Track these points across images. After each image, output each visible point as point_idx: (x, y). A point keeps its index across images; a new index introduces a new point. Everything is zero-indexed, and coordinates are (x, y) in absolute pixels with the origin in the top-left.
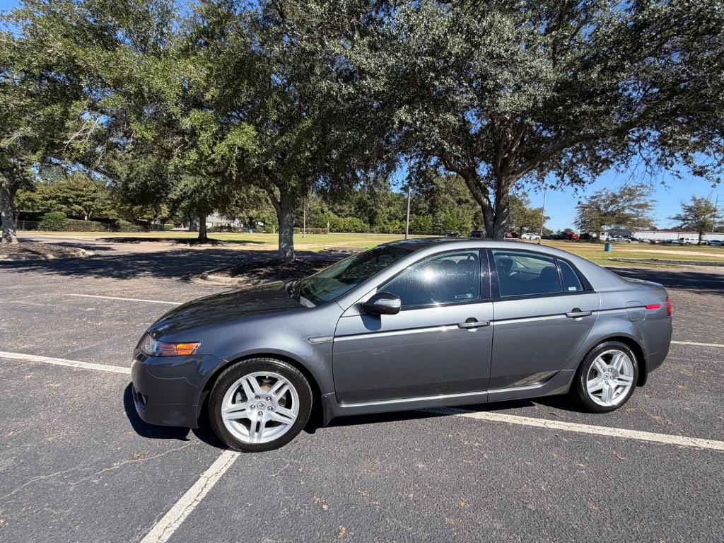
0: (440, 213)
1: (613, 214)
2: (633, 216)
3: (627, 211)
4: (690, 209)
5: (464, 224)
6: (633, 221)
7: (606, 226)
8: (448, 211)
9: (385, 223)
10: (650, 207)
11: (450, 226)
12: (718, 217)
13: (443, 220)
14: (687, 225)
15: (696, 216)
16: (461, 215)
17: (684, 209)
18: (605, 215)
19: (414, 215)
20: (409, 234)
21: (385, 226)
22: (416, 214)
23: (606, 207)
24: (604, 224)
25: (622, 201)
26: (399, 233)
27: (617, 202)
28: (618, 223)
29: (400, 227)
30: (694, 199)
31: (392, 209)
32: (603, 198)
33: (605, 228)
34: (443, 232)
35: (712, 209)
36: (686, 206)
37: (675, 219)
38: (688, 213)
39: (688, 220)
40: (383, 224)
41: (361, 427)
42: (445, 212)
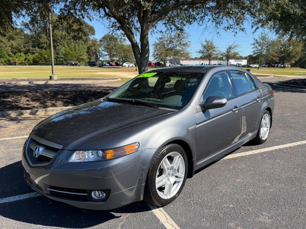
0: (60, 47)
1: (171, 49)
2: (181, 51)
3: (178, 48)
4: (205, 47)
5: (81, 56)
6: (181, 54)
7: (168, 57)
8: (66, 45)
9: (9, 55)
10: (188, 46)
11: (71, 58)
12: (216, 51)
13: (64, 52)
14: (204, 56)
15: (207, 51)
16: (77, 49)
17: (202, 47)
18: (167, 50)
19: (37, 48)
20: (55, 65)
21: (11, 59)
22: (39, 48)
23: (168, 45)
24: (168, 56)
25: (175, 41)
26: (26, 65)
27: (173, 42)
28: (174, 55)
29: (25, 59)
30: (206, 41)
31: (15, 43)
32: (166, 39)
33: (168, 58)
34: (65, 62)
35: (213, 47)
36: (203, 45)
37: (199, 52)
38: (204, 49)
39: (205, 53)
40: (7, 56)
41: (208, 168)
42: (64, 46)
